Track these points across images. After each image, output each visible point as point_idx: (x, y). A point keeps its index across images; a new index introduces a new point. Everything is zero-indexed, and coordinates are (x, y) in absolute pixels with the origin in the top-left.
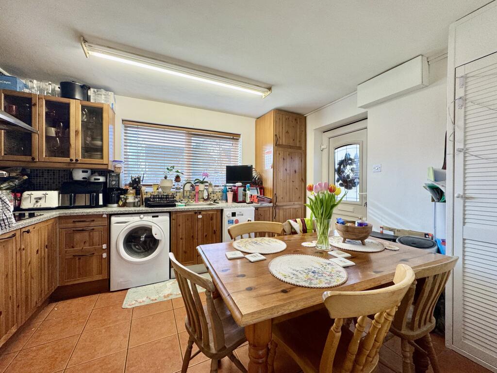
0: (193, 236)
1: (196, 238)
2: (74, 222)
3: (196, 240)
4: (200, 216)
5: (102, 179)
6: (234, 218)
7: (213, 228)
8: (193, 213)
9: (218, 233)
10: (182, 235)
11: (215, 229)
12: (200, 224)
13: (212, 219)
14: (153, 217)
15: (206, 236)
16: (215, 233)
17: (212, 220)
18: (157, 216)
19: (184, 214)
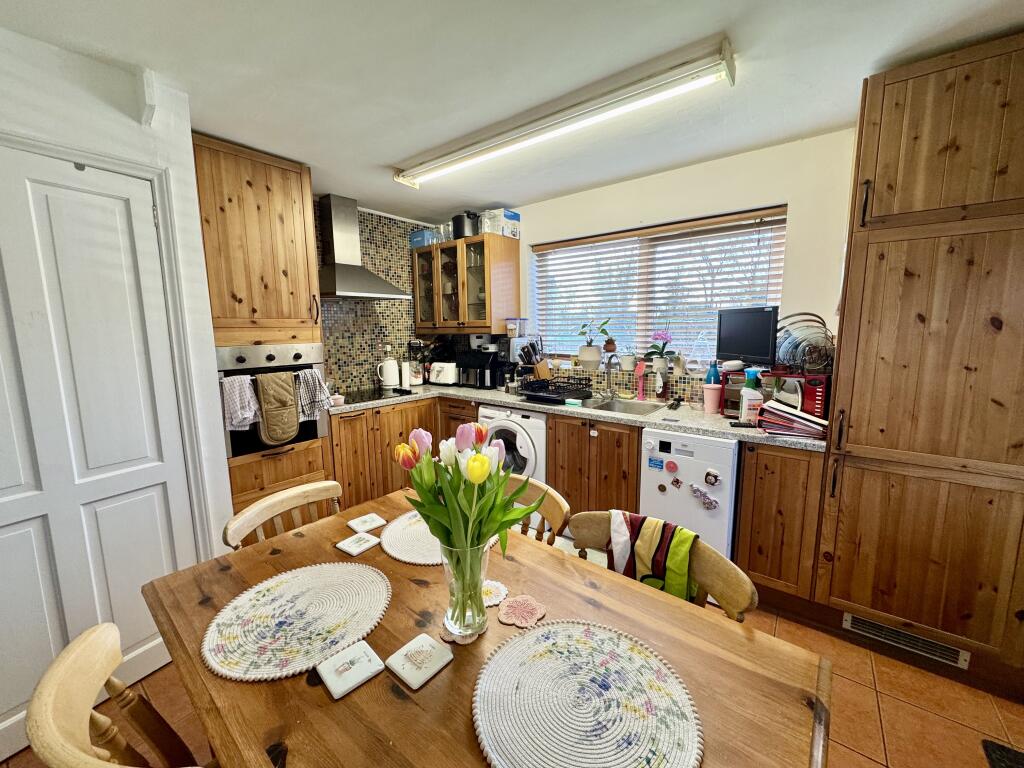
0: (580, 470)
1: (586, 475)
2: (450, 406)
3: (586, 480)
4: (594, 433)
5: (492, 348)
6: (664, 456)
7: (620, 465)
8: (579, 423)
9: (632, 479)
10: (563, 461)
11: (625, 467)
12: (594, 449)
13: (619, 444)
14: (523, 417)
15: (606, 477)
16: (625, 477)
17: (619, 447)
18: (528, 417)
19: (568, 421)
